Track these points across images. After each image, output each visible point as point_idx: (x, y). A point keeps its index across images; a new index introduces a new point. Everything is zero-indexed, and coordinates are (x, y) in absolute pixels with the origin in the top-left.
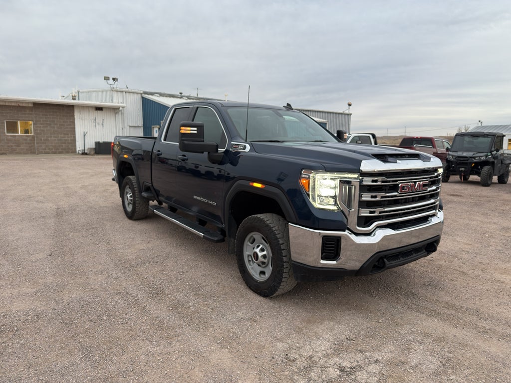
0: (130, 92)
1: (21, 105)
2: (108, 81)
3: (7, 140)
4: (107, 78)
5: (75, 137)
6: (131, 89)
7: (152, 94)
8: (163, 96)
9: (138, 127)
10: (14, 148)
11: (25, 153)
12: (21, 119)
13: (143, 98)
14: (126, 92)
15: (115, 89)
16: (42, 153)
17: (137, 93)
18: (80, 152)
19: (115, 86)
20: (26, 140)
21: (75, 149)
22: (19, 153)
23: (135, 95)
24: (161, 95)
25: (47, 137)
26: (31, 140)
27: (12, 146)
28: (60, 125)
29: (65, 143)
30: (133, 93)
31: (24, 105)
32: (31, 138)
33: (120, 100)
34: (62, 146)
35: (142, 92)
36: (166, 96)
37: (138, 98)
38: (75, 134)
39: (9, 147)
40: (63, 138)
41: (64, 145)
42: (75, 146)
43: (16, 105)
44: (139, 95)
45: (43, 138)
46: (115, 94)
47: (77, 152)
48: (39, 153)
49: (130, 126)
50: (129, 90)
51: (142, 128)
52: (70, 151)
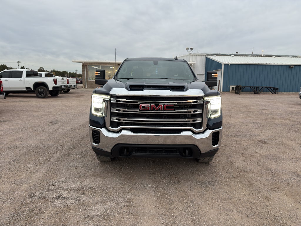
0: (199, 55)
2: (188, 50)
4: (187, 49)
6: (200, 53)
7: (212, 55)
8: (219, 56)
9: (202, 74)
13: (206, 57)
14: (197, 55)
15: (191, 54)
17: (203, 55)
19: (191, 53)
23: (202, 56)
24: (217, 55)
30: (201, 55)
33: (194, 60)
35: (206, 54)
36: (221, 56)
37: (203, 58)
44: (204, 56)
46: (191, 57)
49: (198, 74)
50: (199, 54)
51: (204, 75)
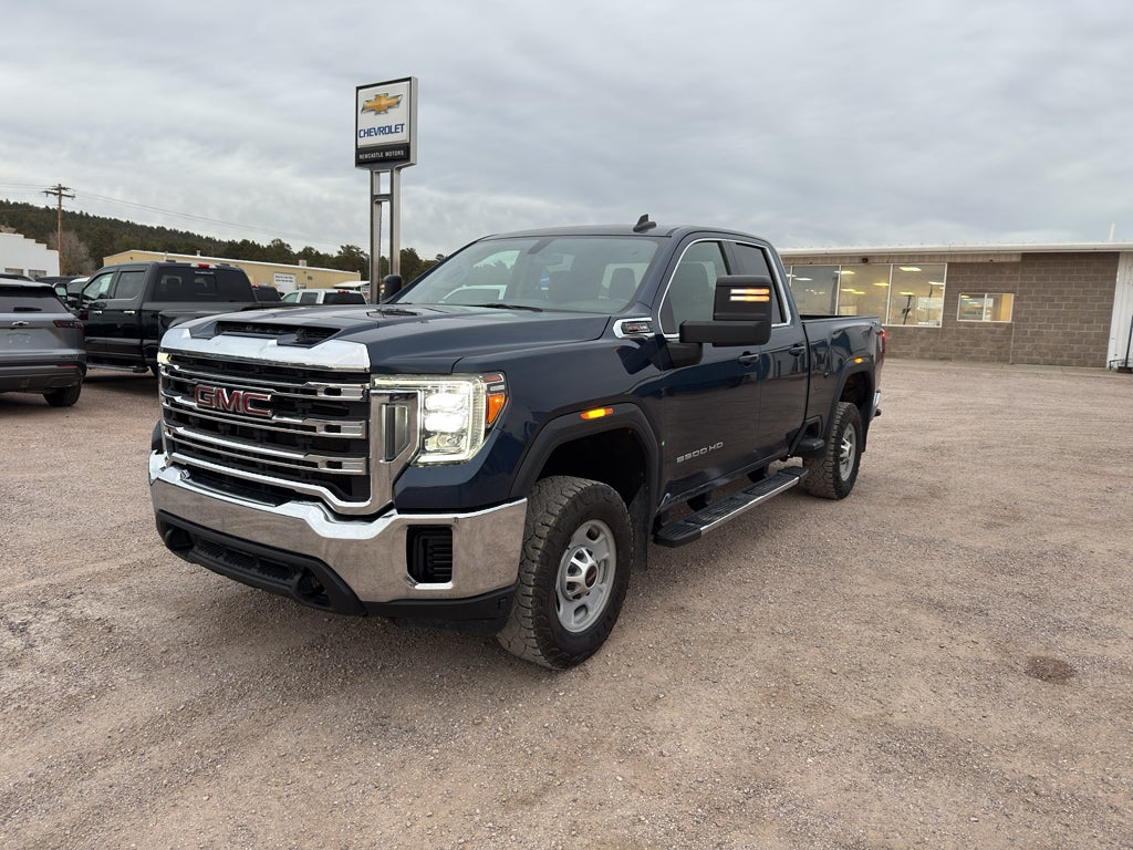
1: (996, 260)
3: (957, 331)
5: (1108, 329)
10: (967, 347)
11: (987, 360)
12: (990, 289)
16: (1022, 362)
18: (1116, 366)
20: (994, 332)
21: (1105, 357)
22: (974, 359)
25: (1040, 327)
26: (1004, 333)
27: (963, 344)
28: (1075, 300)
29: (1079, 342)
31: (1003, 260)
32: (1003, 329)
34: (1072, 349)
38: (1109, 322)
39: (958, 345)
40: (1077, 332)
41: (1076, 346)
42: (1106, 349)
43: (986, 260)
45: (1029, 330)
47: (1108, 366)
48: (1017, 361)
52: (1090, 362)
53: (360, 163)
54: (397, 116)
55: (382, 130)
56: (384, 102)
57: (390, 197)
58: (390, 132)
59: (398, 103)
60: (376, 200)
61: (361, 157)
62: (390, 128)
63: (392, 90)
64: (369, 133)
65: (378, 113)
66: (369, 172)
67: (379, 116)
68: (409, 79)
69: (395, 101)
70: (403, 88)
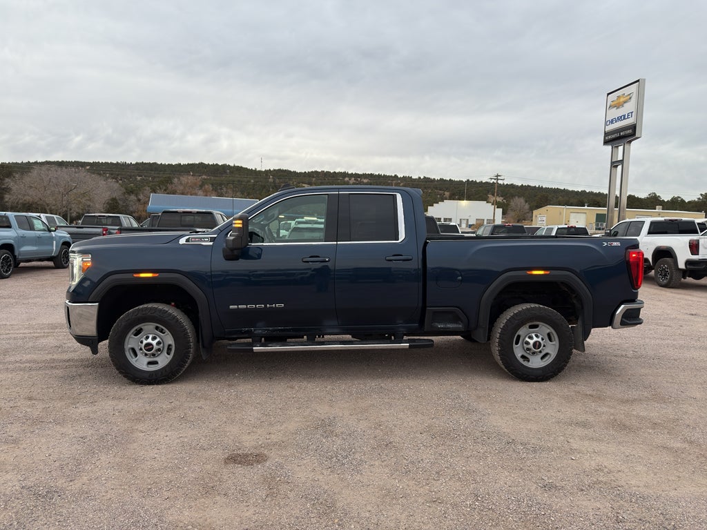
53: (606, 142)
54: (630, 107)
55: (620, 119)
56: (622, 100)
57: (622, 162)
58: (624, 119)
59: (630, 98)
60: (614, 165)
61: (607, 138)
62: (624, 116)
63: (626, 91)
64: (612, 122)
65: (618, 108)
66: (610, 147)
67: (618, 110)
68: (638, 81)
69: (629, 97)
70: (634, 88)
